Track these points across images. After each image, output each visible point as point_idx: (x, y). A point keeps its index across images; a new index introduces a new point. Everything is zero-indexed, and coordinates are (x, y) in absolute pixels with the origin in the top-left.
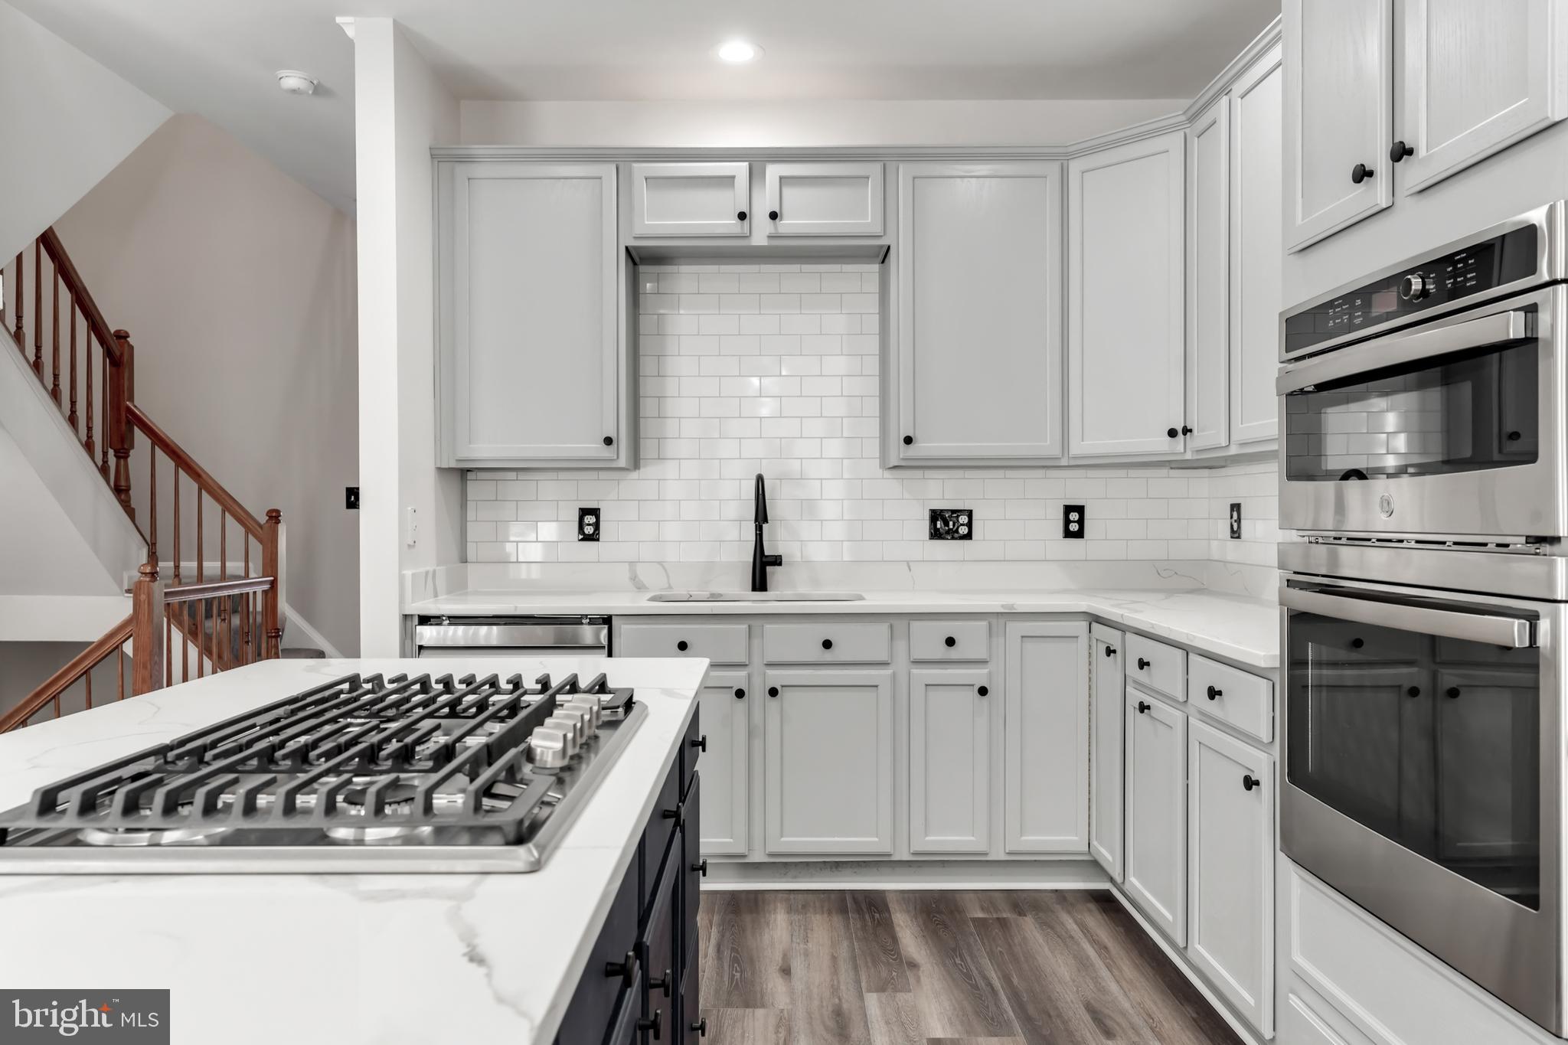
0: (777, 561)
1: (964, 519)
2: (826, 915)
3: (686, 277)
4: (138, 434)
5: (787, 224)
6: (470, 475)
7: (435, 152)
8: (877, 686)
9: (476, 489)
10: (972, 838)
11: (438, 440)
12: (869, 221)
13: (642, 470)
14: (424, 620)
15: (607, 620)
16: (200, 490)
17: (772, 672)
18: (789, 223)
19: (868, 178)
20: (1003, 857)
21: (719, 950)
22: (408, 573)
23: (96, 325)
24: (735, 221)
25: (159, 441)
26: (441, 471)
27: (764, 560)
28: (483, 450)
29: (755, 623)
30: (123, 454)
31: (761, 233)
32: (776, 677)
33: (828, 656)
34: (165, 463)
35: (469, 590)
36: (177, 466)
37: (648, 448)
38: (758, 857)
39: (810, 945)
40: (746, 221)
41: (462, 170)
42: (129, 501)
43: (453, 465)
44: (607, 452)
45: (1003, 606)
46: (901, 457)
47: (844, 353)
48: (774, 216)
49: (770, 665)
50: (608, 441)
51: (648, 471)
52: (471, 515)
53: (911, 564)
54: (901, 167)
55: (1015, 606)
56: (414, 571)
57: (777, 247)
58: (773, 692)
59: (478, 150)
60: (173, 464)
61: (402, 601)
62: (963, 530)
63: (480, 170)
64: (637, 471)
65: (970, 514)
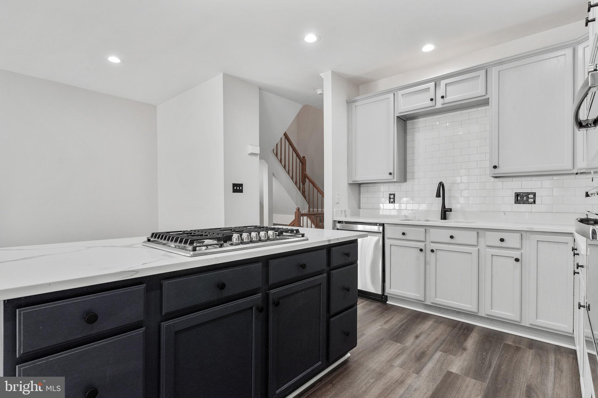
0: (450, 210)
1: (531, 196)
2: (446, 326)
3: (421, 122)
4: (307, 180)
5: (447, 99)
6: (361, 185)
7: (348, 101)
8: (471, 253)
9: (363, 189)
10: (513, 315)
11: (348, 176)
12: (480, 91)
13: (407, 182)
14: (339, 222)
15: (383, 225)
16: (318, 192)
17: (432, 244)
18: (449, 99)
19: (479, 76)
20: (528, 325)
21: (402, 325)
22: (335, 210)
23: (298, 155)
24: (430, 102)
25: (310, 181)
26: (350, 184)
27: (445, 210)
28: (360, 178)
29: (427, 228)
30: (304, 184)
31: (439, 103)
32: (434, 246)
33: (452, 241)
34: (311, 185)
35: (361, 216)
36: (314, 186)
37: (409, 176)
38: (428, 303)
39: (432, 333)
40: (434, 101)
41: (354, 104)
42: (305, 194)
43: (352, 183)
44: (391, 177)
45: (527, 228)
46: (493, 173)
47: (478, 139)
48: (443, 97)
49: (432, 242)
50: (390, 174)
51: (409, 183)
52: (361, 196)
53: (505, 212)
54: (493, 68)
55: (533, 229)
56: (337, 210)
57: (444, 107)
58: (432, 251)
59: (358, 98)
60: (313, 186)
61: (333, 217)
62: (531, 200)
63: (357, 104)
64: (406, 182)
65: (534, 194)
